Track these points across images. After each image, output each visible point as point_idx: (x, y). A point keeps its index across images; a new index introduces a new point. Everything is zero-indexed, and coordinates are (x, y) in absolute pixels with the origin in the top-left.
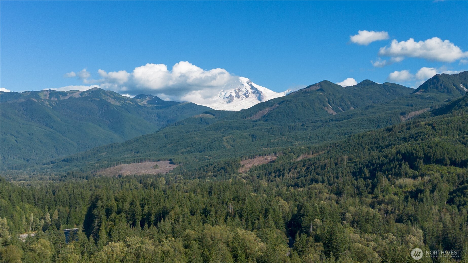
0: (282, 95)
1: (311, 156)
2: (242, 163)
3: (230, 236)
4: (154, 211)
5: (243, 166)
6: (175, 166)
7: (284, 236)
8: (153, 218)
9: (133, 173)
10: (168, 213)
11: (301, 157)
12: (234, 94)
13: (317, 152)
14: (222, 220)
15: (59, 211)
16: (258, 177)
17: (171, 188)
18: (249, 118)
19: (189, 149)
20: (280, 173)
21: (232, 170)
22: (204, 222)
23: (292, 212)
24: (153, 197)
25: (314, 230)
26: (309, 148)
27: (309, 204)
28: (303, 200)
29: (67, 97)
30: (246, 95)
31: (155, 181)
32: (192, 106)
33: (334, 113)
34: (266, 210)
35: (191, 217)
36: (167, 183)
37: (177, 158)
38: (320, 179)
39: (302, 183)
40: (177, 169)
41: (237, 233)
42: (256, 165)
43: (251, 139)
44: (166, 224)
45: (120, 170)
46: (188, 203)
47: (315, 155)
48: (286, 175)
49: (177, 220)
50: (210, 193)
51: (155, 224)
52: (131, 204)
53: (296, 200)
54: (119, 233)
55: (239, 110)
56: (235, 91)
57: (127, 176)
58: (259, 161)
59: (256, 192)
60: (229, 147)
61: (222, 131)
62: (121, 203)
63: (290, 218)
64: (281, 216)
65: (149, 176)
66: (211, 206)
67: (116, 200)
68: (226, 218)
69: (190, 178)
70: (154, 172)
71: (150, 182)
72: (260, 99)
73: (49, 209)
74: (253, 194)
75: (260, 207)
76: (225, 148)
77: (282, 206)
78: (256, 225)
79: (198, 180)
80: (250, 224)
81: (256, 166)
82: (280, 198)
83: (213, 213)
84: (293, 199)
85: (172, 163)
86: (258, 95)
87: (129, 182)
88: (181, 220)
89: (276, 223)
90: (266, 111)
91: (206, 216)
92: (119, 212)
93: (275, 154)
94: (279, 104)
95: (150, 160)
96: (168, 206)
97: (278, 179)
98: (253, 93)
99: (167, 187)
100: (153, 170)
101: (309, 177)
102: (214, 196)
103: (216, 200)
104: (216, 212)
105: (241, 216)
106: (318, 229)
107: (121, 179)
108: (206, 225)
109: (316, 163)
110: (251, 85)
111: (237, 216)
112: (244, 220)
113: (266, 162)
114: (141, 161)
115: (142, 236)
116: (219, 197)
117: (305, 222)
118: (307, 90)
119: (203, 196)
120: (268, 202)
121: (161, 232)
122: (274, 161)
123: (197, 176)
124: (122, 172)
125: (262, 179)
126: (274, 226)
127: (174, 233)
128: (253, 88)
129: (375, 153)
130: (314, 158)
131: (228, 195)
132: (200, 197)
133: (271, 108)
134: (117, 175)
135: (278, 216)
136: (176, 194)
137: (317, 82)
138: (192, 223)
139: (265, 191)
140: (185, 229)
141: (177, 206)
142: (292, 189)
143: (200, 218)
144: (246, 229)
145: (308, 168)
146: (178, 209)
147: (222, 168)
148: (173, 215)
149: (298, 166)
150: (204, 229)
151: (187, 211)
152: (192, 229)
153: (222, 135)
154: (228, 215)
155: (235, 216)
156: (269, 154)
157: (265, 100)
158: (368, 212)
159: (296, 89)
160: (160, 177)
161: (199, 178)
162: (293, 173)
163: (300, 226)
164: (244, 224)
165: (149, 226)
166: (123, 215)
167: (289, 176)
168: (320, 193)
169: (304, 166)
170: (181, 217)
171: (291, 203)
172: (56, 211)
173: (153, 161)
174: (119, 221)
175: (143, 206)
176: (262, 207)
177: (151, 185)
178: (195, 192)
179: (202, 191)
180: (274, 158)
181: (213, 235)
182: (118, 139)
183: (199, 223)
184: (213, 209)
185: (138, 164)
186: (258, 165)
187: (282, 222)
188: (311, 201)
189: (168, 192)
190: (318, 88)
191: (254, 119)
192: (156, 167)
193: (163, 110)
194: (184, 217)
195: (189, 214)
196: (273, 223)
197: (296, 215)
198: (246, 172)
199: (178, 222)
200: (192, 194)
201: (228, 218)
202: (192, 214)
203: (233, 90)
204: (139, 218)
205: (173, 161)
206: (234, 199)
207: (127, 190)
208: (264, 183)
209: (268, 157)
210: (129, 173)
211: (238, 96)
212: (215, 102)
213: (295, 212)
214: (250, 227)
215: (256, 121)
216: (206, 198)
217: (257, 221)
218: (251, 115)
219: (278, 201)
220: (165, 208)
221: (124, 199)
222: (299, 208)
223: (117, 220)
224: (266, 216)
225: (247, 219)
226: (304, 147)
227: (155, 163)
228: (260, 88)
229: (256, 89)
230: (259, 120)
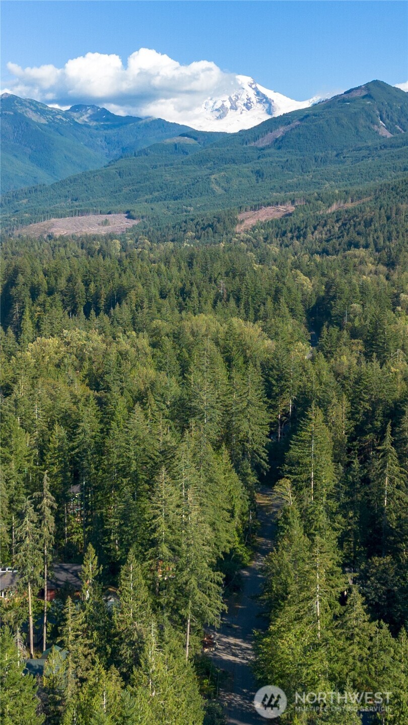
0: (305, 105)
1: (349, 205)
2: (240, 217)
3: (221, 329)
4: (104, 292)
5: (242, 221)
6: (135, 222)
7: (303, 329)
8: (102, 303)
9: (71, 232)
10: (125, 294)
11: (334, 207)
12: (228, 104)
13: (360, 198)
14: (209, 307)
16: (266, 239)
17: (129, 256)
18: (252, 144)
19: (156, 194)
20: (300, 233)
21: (225, 228)
22: (182, 308)
23: (317, 293)
24: (102, 269)
25: (350, 320)
26: (347, 192)
27: (344, 281)
28: (336, 274)
30: (248, 106)
31: (104, 246)
32: (160, 124)
33: (389, 135)
34: (278, 291)
35: (161, 301)
36: (124, 249)
37: (139, 208)
38: (362, 241)
39: (334, 248)
40: (137, 226)
41: (231, 325)
42: (263, 220)
43: (254, 178)
44: (123, 312)
45: (50, 228)
46: (157, 280)
47: (356, 204)
48: (309, 235)
49: (139, 306)
50: (190, 265)
51: (107, 312)
52: (69, 280)
53: (323, 275)
54: (52, 323)
55: (236, 131)
56: (230, 99)
57: (62, 237)
58: (267, 214)
59: (261, 262)
60: (219, 191)
61: (209, 165)
62: (53, 278)
63: (313, 303)
64: (299, 300)
65: (95, 238)
66: (192, 284)
67: (45, 275)
68: (215, 302)
69: (159, 241)
70: (103, 231)
71: (97, 247)
72: (269, 112)
74: (257, 267)
75: (267, 286)
76: (214, 192)
77: (302, 285)
78: (261, 313)
79: (171, 245)
80: (252, 311)
81: (261, 222)
82: (298, 272)
83: (195, 295)
84: (319, 273)
85: (130, 217)
86: (267, 106)
87: (65, 246)
88: (145, 305)
89: (292, 310)
90: (280, 132)
91: (184, 300)
92: (50, 292)
93: (293, 202)
94: (301, 120)
95: (95, 212)
96: (125, 283)
97: (297, 243)
98: (260, 102)
99: (124, 254)
100: (101, 227)
101: (346, 239)
102: (197, 269)
103: (199, 275)
104: (200, 294)
105: (238, 300)
106: (357, 319)
107: (52, 242)
108: (184, 313)
109: (357, 217)
110: (256, 89)
111: (232, 299)
112: (242, 306)
113: (278, 215)
114: (82, 213)
115: (88, 328)
116: (204, 270)
117: (337, 308)
118: (346, 96)
119: (180, 269)
120: (279, 278)
121: (115, 323)
122: (290, 214)
123: (171, 238)
124: (53, 230)
125: (271, 243)
126: (288, 315)
127: (135, 325)
128: (258, 93)
130: (354, 209)
131: (218, 267)
132: (174, 270)
133: (288, 128)
134: (45, 236)
135: (295, 300)
136: (138, 265)
137: (362, 83)
138: (163, 310)
139: (275, 260)
140: (153, 319)
141: (140, 285)
142: (318, 258)
143: (174, 302)
144: (245, 320)
145: (344, 225)
146: (141, 289)
147: (209, 226)
148: (133, 297)
149: (329, 221)
150: (182, 319)
151: (155, 292)
152: (162, 319)
153: (209, 171)
154: (218, 297)
155: (228, 300)
156: (283, 203)
157: (278, 113)
159: (329, 96)
160: (112, 239)
161: (173, 241)
162: (321, 233)
163: (329, 315)
164: (243, 311)
165: (97, 314)
166: (58, 297)
167: (314, 237)
168: (361, 263)
169: (337, 221)
170: (146, 300)
171: (315, 280)
173: (101, 213)
174: (51, 306)
175: (87, 284)
176: (271, 285)
177: (99, 251)
178: (167, 262)
179: (178, 261)
180: (291, 209)
181: (195, 329)
182: (45, 178)
183: (173, 310)
184: (194, 288)
185: (77, 218)
186: (265, 221)
187: (300, 308)
188: (348, 276)
189: (126, 262)
190: (364, 93)
191: (261, 146)
192: (106, 223)
193: (115, 130)
194: (150, 300)
195: (158, 297)
196: (287, 310)
197: (323, 298)
198: (246, 232)
199: (142, 308)
200: (162, 266)
201: (219, 303)
202: (163, 296)
203: (226, 98)
204: (81, 301)
205: (132, 213)
206: (227, 274)
207: (62, 258)
208: (274, 249)
209: (281, 208)
210: (63, 232)
211: (234, 108)
212: (197, 117)
213: (322, 294)
214: (252, 316)
215: (263, 149)
216: (184, 272)
217: (262, 308)
218: (255, 139)
219: (295, 277)
220: (121, 287)
221: (57, 273)
222: (329, 286)
223: (47, 304)
224: (276, 299)
225: (247, 304)
226: (340, 191)
227: (103, 217)
228: (269, 94)
229: (264, 96)
230: (268, 147)
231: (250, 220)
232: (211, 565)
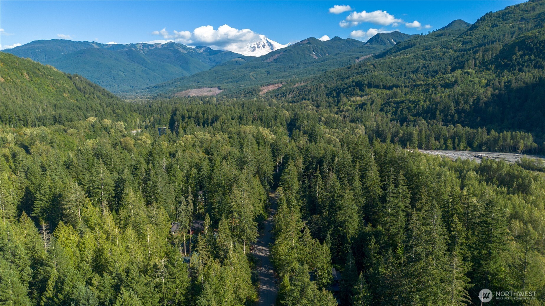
0: (285, 46)
1: (302, 84)
2: (261, 89)
3: (255, 131)
4: (210, 118)
5: (262, 91)
6: (221, 91)
7: (286, 131)
8: (210, 121)
9: (197, 95)
10: (218, 118)
11: (297, 85)
12: (256, 46)
13: (306, 81)
14: (250, 123)
15: (154, 117)
16: (271, 97)
17: (220, 104)
18: (266, 61)
19: (229, 80)
20: (284, 95)
21: (256, 93)
22: (240, 124)
23: (291, 117)
24: (209, 109)
25: (303, 127)
26: (301, 79)
27: (300, 113)
28: (297, 110)
29: (153, 48)
30: (264, 47)
31: (210, 100)
32: (231, 53)
33: (317, 58)
34: (276, 117)
35: (232, 121)
36: (217, 101)
37: (223, 86)
38: (307, 98)
39: (297, 101)
40: (222, 92)
41: (259, 130)
43: (266, 74)
44: (218, 125)
45: (189, 93)
46: (230, 113)
47: (305, 84)
48: (288, 96)
49: (224, 123)
50: (243, 107)
51: (211, 125)
52: (197, 113)
53: (293, 110)
54: (190, 130)
55: (259, 56)
56: (257, 44)
57: (193, 97)
58: (271, 88)
59: (270, 106)
60: (253, 79)
61: (249, 69)
62: (190, 112)
63: (289, 121)
64: (284, 120)
65: (206, 97)
66: (244, 114)
67: (187, 111)
68: (253, 121)
69: (231, 98)
70: (209, 94)
71: (207, 100)
72: (272, 49)
73: (148, 116)
74: (268, 107)
75: (272, 115)
76: (251, 79)
77: (285, 114)
78: (270, 125)
79: (235, 99)
80: (266, 124)
81: (269, 91)
82: (284, 110)
83: (245, 118)
84: (291, 110)
85: (220, 89)
86: (271, 46)
87: (195, 100)
88: (226, 122)
89: (281, 124)
90: (276, 57)
91: (241, 120)
92: (189, 118)
93: (281, 83)
94: (284, 52)
95: (206, 87)
96: (218, 114)
97: (283, 98)
98: (268, 45)
99: (217, 103)
100: (208, 93)
101: (301, 97)
102: (245, 108)
103: (246, 111)
104: (247, 118)
105: (261, 120)
106: (306, 127)
107: (190, 98)
108: (241, 125)
109: (305, 88)
110: (267, 40)
111: (259, 120)
112: (263, 123)
113: (276, 88)
114: (201, 87)
115: (204, 131)
116: (248, 109)
117: (298, 123)
118: (301, 43)
119: (239, 109)
120: (277, 112)
121: (215, 129)
122: (280, 88)
123: (235, 97)
124: (190, 94)
125: (273, 98)
126: (280, 126)
127: (222, 130)
128: (267, 42)
129: (340, 82)
130: (304, 86)
131: (254, 108)
132: (237, 109)
133: (279, 55)
134: (187, 96)
135: (283, 120)
136: (223, 107)
137: (306, 38)
138: (233, 124)
139: (275, 105)
140: (229, 127)
141: (224, 115)
142: (291, 104)
143: (237, 121)
144: (264, 128)
145: (300, 91)
146: (224, 116)
147: (250, 92)
148: (221, 119)
149: (295, 90)
150: (240, 127)
151: (229, 117)
152: (233, 127)
153: (249, 72)
154: (254, 119)
155: (257, 120)
156: (277, 83)
157: (275, 49)
158: (334, 117)
159: (294, 43)
160: (213, 97)
161: (236, 98)
162: (292, 95)
163: (295, 125)
164: (263, 124)
165: (208, 126)
166: (192, 120)
167: (289, 96)
168: (307, 106)
169: (298, 90)
170: (226, 120)
171: (290, 112)
172: (152, 117)
173: (208, 87)
174: (190, 123)
175: (203, 114)
176: (273, 115)
177: (208, 102)
178: (234, 106)
179: (238, 105)
180: (281, 86)
181: (245, 131)
182: (187, 74)
183: (237, 124)
184: (245, 116)
185: (199, 89)
186: (271, 90)
187: (285, 123)
188: (302, 111)
189: (218, 106)
190: (307, 42)
192: (210, 91)
193: (213, 56)
194: (228, 121)
195: (231, 119)
196: (280, 124)
197: (293, 119)
198: (264, 94)
199: (225, 123)
200: (232, 107)
201: (254, 121)
202: (233, 119)
203: (255, 43)
204: (201, 121)
205: (220, 87)
206: (257, 110)
207: (194, 105)
208: (274, 101)
209: (277, 85)
210: (194, 95)
211: (258, 47)
212: (245, 51)
213: (293, 118)
214: (266, 126)
215: (269, 63)
216: (240, 110)
217: (270, 123)
218: (267, 59)
219: (282, 111)
220: (217, 115)
221: (192, 110)
222: (295, 115)
223: (188, 122)
224: (275, 120)
225: (265, 121)
226: (299, 79)
227: (209, 89)
228: (272, 42)
229: (270, 43)
230: (272, 62)
231: (265, 90)
232: (253, 220)
